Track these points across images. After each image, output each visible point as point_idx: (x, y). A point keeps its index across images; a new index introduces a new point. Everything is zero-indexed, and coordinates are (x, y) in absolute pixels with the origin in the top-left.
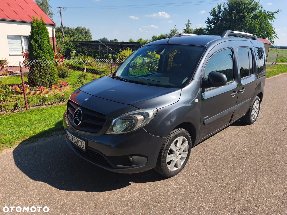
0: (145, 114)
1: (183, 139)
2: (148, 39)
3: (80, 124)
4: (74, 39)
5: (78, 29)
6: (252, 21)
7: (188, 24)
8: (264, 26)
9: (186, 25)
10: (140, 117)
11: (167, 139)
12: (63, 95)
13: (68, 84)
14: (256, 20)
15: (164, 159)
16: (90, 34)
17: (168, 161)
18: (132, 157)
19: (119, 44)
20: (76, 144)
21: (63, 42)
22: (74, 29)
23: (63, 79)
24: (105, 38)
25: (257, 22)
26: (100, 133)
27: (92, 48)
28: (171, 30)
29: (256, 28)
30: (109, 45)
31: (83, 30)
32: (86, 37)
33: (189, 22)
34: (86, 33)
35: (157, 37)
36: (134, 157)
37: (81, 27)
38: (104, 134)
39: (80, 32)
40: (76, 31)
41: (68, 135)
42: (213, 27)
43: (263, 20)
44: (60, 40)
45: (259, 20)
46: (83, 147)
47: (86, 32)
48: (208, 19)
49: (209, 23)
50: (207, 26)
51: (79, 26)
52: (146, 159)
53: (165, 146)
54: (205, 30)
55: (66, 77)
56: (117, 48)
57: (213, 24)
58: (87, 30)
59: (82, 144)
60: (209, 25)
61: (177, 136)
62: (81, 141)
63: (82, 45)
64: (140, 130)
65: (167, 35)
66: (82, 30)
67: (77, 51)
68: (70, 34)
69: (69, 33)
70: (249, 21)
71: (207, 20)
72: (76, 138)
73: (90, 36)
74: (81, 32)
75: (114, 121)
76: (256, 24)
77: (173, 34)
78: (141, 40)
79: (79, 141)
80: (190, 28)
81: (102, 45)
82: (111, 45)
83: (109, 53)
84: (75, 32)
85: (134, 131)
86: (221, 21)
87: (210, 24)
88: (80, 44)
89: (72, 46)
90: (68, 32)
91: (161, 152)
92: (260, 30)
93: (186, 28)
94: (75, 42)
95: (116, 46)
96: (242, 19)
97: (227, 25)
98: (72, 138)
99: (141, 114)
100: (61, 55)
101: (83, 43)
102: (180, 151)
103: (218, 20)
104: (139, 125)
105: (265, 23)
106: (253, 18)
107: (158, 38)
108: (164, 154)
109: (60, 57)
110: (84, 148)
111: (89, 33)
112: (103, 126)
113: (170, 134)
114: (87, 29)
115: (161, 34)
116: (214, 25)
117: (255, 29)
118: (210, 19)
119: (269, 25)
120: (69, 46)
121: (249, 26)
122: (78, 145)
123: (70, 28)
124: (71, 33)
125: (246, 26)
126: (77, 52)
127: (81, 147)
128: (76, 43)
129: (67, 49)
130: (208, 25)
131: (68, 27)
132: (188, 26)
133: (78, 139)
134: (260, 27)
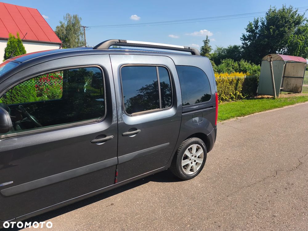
6: (295, 36)
7: (206, 41)
14: (300, 36)
25: (301, 38)
29: (300, 44)
33: (207, 38)
42: (249, 44)
45: (304, 35)
48: (244, 36)
49: (244, 40)
50: (243, 43)
54: (239, 48)
57: (248, 42)
60: (245, 42)
70: (291, 37)
71: (242, 37)
76: (299, 41)
80: (209, 45)
86: (258, 37)
87: (246, 42)
93: (203, 45)
96: (282, 35)
97: (265, 42)
103: (255, 36)
106: (296, 34)
116: (250, 42)
117: (297, 46)
118: (246, 36)
121: (291, 43)
125: (287, 43)
132: (207, 43)
134: (304, 43)
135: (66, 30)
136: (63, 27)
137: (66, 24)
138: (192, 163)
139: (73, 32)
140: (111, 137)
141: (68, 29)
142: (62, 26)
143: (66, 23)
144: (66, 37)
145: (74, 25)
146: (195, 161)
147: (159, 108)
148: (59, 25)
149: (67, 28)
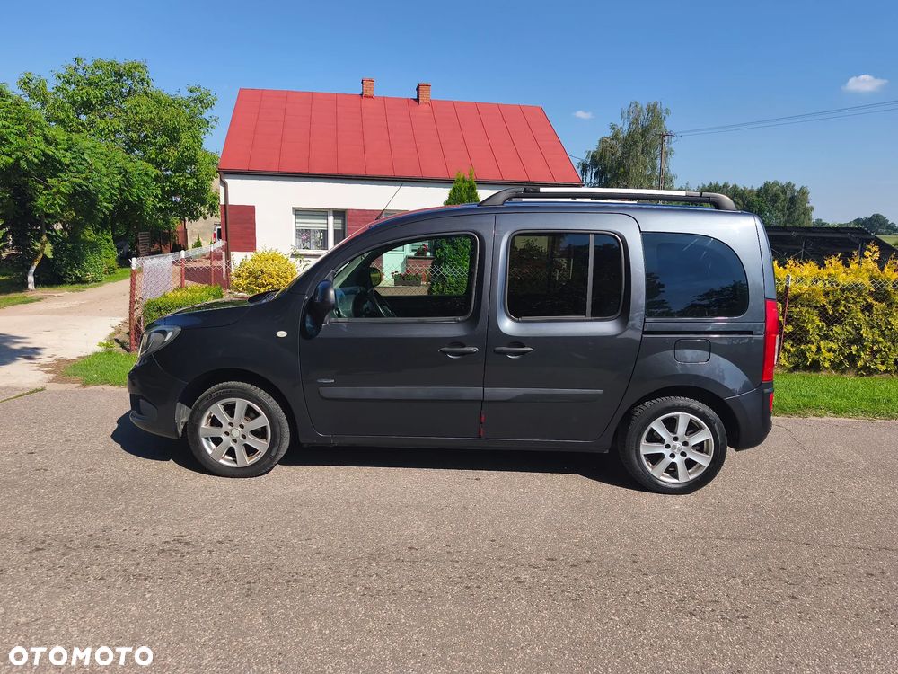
5: (765, 190)
16: (807, 205)
22: (751, 191)
31: (784, 192)
32: (790, 214)
34: (793, 200)
37: (776, 183)
39: (771, 200)
40: (758, 196)
47: (792, 198)
51: (772, 180)
58: (799, 192)
66: (779, 192)
73: (807, 212)
74: (775, 198)
84: (755, 198)
111: (805, 200)
114: (797, 188)
135: (624, 146)
136: (617, 139)
137: (624, 127)
138: (673, 456)
139: (640, 149)
140: (474, 349)
141: (629, 143)
142: (615, 137)
143: (626, 128)
144: (620, 164)
145: (645, 131)
146: (683, 454)
147: (585, 314)
148: (608, 133)
149: (626, 140)
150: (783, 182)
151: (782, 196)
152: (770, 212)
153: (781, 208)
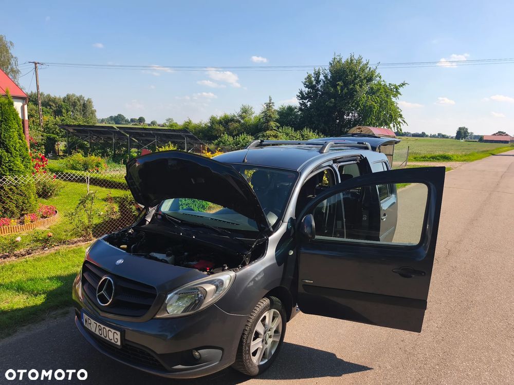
0: (217, 283)
1: (274, 313)
2: (203, 122)
3: (109, 302)
4: (63, 120)
5: (67, 99)
6: (368, 97)
7: (270, 104)
8: (385, 106)
9: (267, 105)
10: (210, 288)
11: (250, 317)
12: (51, 234)
13: (56, 212)
14: (374, 97)
15: (247, 348)
16: (93, 109)
17: (252, 350)
18: (199, 351)
19: (151, 132)
20: (102, 336)
21: (40, 124)
22: (59, 99)
23: (45, 200)
24: (120, 115)
25: (376, 100)
26: (147, 316)
27: (98, 137)
28: (242, 107)
29: (374, 108)
30: (131, 134)
31: (79, 100)
32: (84, 113)
33: (270, 100)
34: (84, 106)
35: (218, 118)
36: (201, 351)
37: (74, 95)
38: (152, 319)
39: (72, 105)
40: (64, 102)
41: (86, 321)
42: (309, 105)
43: (384, 95)
44: (33, 121)
45: (378, 97)
46: (116, 340)
47: (84, 104)
48: (301, 93)
49: (302, 99)
50: (300, 103)
51: (71, 93)
52: (220, 351)
53: (248, 329)
54: (296, 110)
55: (49, 197)
56: (146, 138)
57: (308, 101)
58: (87, 101)
59: (114, 337)
60: (303, 102)
61: (265, 309)
62: (113, 332)
63: (78, 131)
64: (211, 307)
65: (234, 116)
66: (77, 101)
67: (69, 142)
68: (51, 108)
69: (50, 106)
70: (364, 98)
71: (299, 94)
72: (102, 326)
73: (93, 113)
74: (74, 104)
75: (169, 296)
76: (374, 103)
77: (244, 114)
78: (190, 122)
79: (110, 332)
81: (119, 133)
82: (136, 132)
83: (132, 147)
84: (63, 103)
85: (202, 309)
86: (321, 96)
87: (305, 101)
88: (74, 129)
89: (57, 134)
90: (48, 103)
91: (242, 338)
92: (381, 112)
94: (64, 126)
95: (144, 135)
96: (352, 94)
97: (331, 102)
98: (94, 326)
99: (211, 282)
100: (40, 155)
101: (82, 128)
102: (270, 332)
103: (316, 95)
104: (209, 300)
105: (387, 101)
106: (369, 94)
107: (220, 120)
108: (246, 341)
109: (38, 158)
110: (119, 343)
111: (91, 106)
112: (151, 306)
113: (256, 308)
114: (86, 99)
115: (225, 114)
116: (310, 102)
117: (372, 111)
118: (304, 93)
119: (392, 103)
120: (53, 133)
121: (364, 106)
122: (107, 338)
123: (52, 95)
124: (54, 105)
125: (358, 105)
126: (68, 144)
127: (113, 341)
128: (66, 128)
129: (49, 138)
130: (301, 101)
131: (48, 93)
132: (270, 106)
133: (108, 329)
134: (380, 107)
150: (78, 95)
151: (78, 103)
152: (72, 111)
153: (79, 110)
